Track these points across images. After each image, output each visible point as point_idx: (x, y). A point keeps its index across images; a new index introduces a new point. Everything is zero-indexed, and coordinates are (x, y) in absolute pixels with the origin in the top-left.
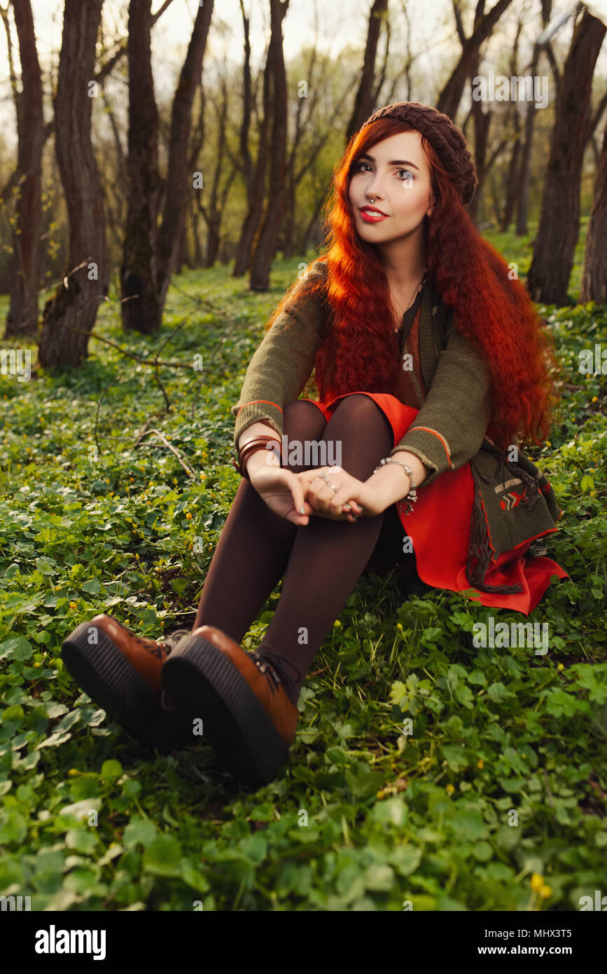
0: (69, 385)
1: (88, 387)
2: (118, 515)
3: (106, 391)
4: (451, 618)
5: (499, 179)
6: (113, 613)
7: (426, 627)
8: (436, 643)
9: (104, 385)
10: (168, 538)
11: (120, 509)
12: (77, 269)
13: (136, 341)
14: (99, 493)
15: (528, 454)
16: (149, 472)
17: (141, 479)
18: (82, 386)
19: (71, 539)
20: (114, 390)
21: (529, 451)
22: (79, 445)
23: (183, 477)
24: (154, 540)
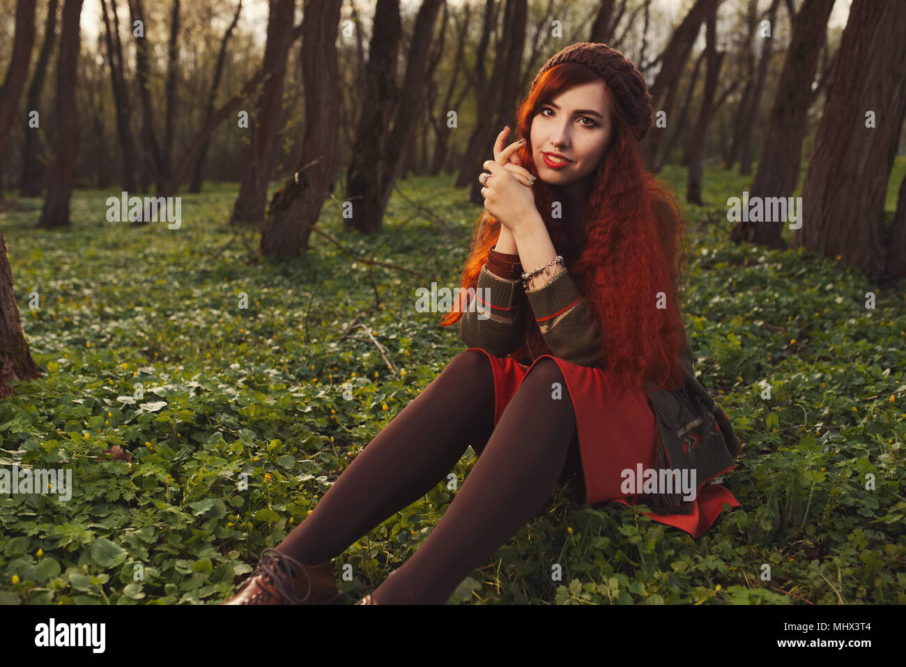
0: (286, 274)
1: (304, 278)
2: (319, 400)
3: (321, 283)
4: (620, 529)
5: (728, 117)
6: (304, 488)
7: (595, 535)
8: (603, 552)
9: (319, 277)
10: (363, 426)
11: (321, 394)
12: (308, 166)
13: (355, 239)
14: (302, 378)
15: (719, 386)
16: (353, 363)
17: (344, 370)
18: (298, 277)
19: (273, 415)
20: (328, 284)
21: (721, 384)
22: (289, 332)
23: (384, 372)
24: (350, 428)
